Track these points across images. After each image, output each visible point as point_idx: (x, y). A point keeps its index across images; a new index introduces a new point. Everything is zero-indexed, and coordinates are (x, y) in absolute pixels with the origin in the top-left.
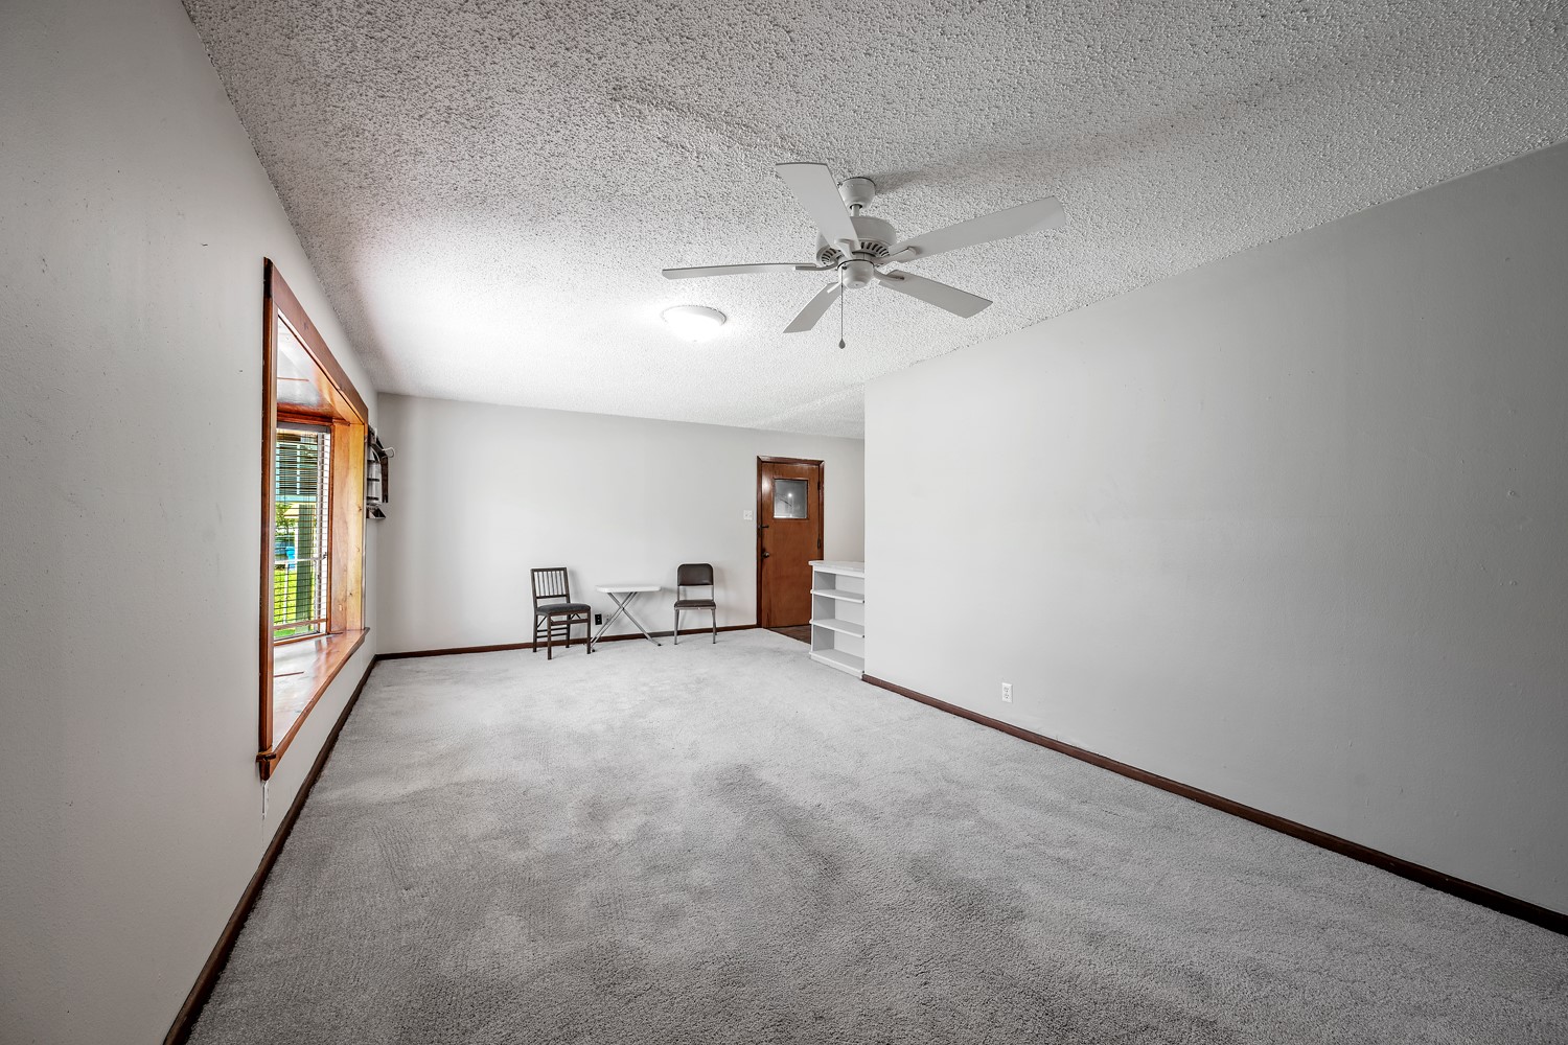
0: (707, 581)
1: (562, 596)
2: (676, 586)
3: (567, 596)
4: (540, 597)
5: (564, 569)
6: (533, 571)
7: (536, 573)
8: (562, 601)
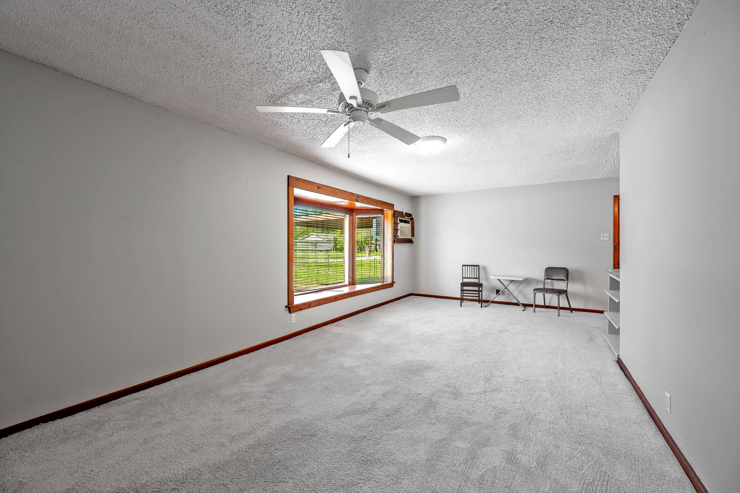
0: (565, 278)
1: (476, 278)
2: (543, 280)
3: (479, 278)
4: (465, 278)
5: (478, 266)
6: (463, 266)
7: (464, 267)
8: (476, 281)
